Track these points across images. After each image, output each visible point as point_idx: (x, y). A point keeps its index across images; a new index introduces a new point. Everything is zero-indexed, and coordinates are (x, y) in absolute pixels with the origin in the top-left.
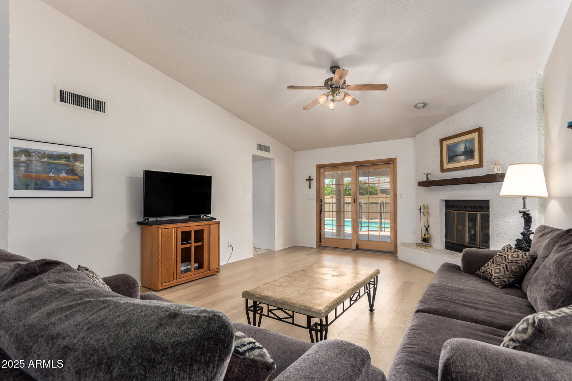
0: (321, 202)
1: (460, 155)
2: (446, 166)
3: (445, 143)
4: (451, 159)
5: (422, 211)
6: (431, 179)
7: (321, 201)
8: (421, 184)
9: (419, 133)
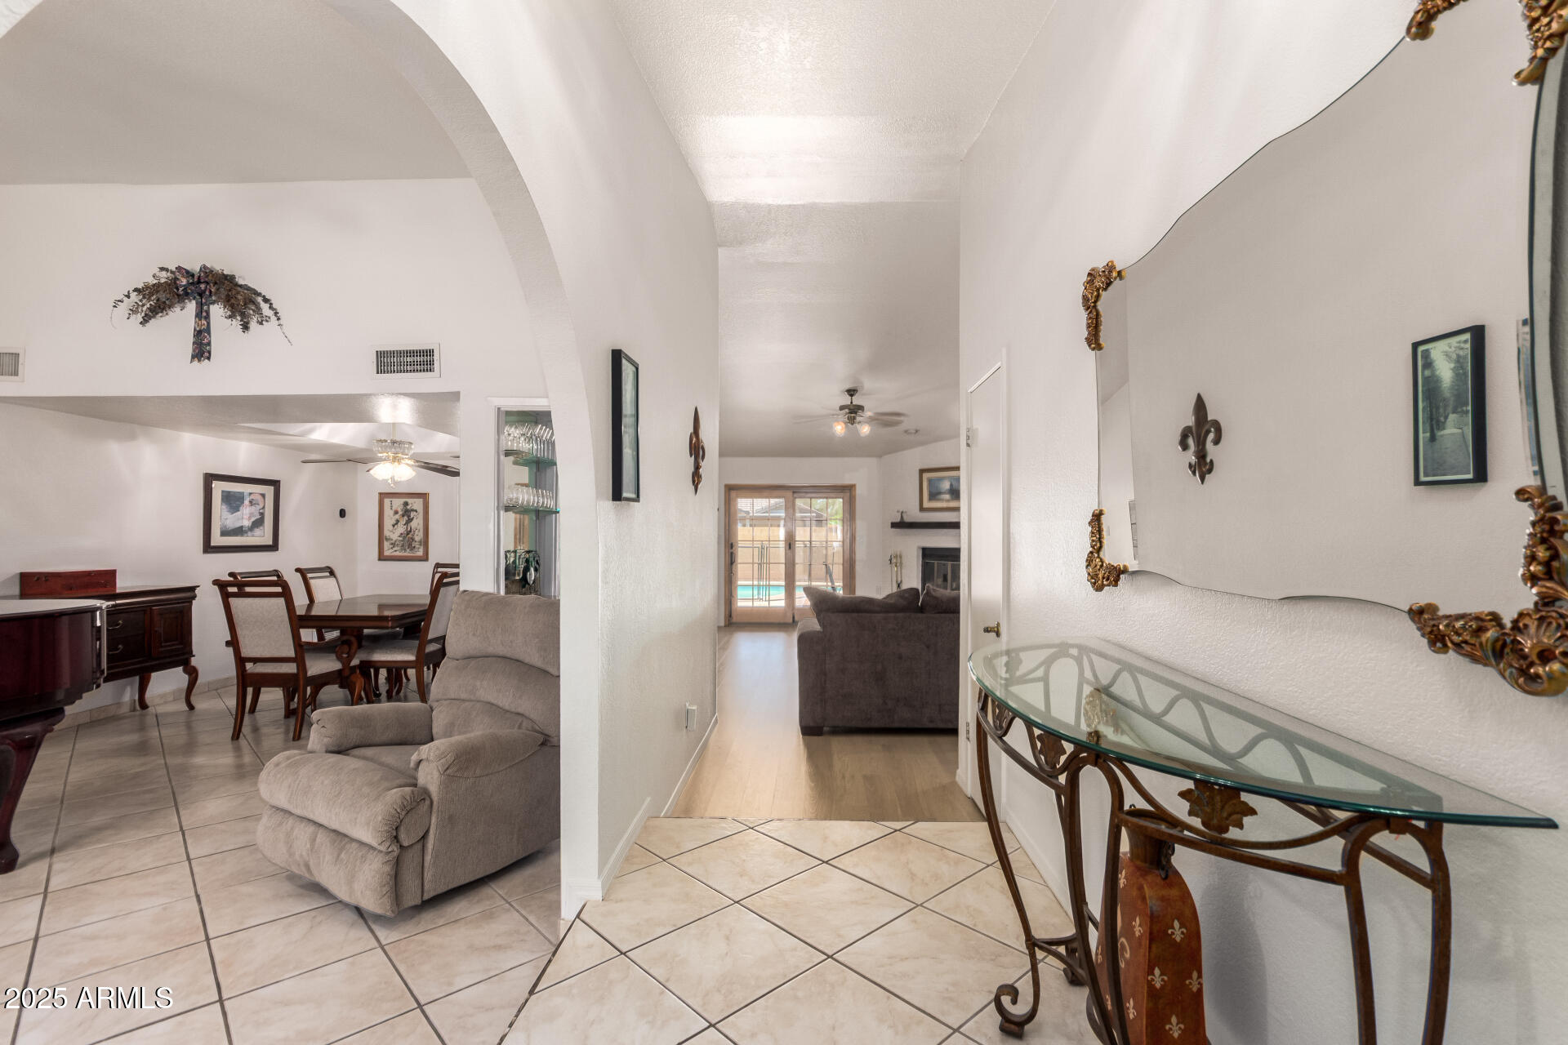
0: (732, 548)
1: (944, 493)
2: (926, 504)
3: (926, 476)
4: (934, 496)
5: (894, 561)
6: (907, 519)
7: (732, 546)
8: (894, 525)
9: (890, 453)
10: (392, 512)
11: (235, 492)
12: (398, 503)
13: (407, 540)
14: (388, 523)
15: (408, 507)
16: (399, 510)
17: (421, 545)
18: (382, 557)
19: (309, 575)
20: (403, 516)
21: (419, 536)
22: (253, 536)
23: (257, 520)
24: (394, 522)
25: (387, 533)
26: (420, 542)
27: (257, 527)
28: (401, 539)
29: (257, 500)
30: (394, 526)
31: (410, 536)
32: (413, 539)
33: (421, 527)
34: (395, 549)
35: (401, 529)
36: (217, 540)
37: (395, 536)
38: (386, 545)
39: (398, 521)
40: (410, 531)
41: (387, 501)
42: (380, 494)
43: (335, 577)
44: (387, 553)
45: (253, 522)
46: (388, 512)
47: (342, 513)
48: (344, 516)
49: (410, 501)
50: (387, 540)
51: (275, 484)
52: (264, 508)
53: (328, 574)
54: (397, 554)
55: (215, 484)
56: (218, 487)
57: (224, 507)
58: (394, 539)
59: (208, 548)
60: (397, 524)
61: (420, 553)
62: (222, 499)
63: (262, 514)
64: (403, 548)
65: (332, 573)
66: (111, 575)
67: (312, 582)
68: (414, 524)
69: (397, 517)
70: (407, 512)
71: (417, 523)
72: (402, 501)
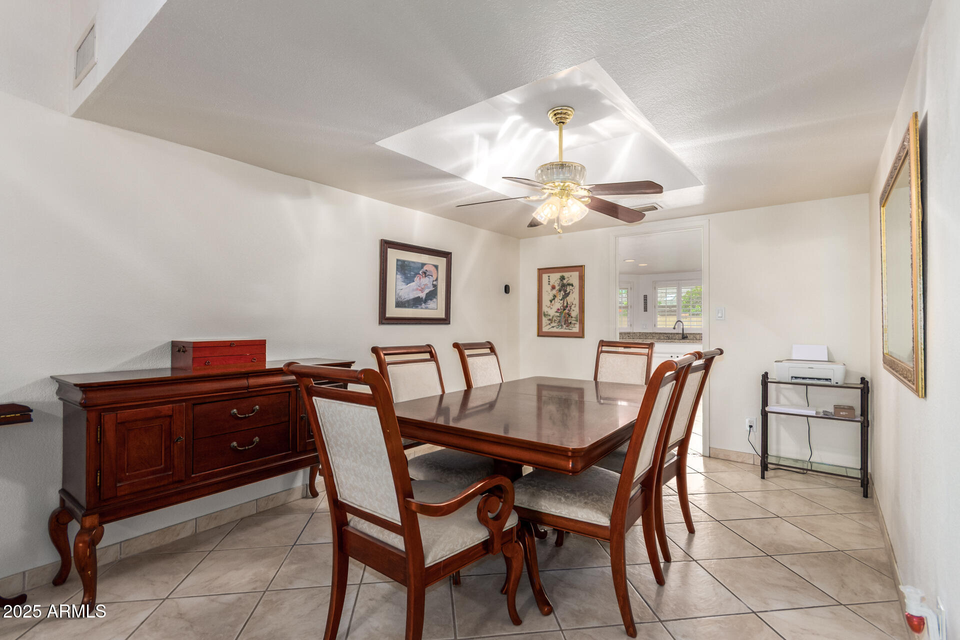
10: (549, 287)
11: (409, 262)
12: (555, 277)
13: (565, 316)
14: (546, 298)
15: (565, 282)
16: (556, 285)
17: (577, 321)
18: (541, 334)
19: (467, 352)
20: (560, 291)
21: (575, 312)
22: (427, 308)
23: (430, 292)
24: (551, 297)
25: (545, 309)
26: (576, 318)
27: (431, 300)
28: (558, 314)
29: (431, 272)
30: (551, 301)
31: (567, 311)
32: (569, 315)
33: (577, 302)
34: (553, 324)
35: (558, 304)
36: (392, 311)
37: (552, 312)
38: (545, 320)
39: (555, 296)
40: (567, 307)
41: (545, 277)
42: (539, 270)
43: (495, 354)
44: (545, 329)
45: (427, 294)
46: (546, 288)
47: (507, 289)
48: (508, 293)
49: (566, 275)
50: (545, 315)
51: (447, 255)
52: (437, 280)
53: (488, 351)
54: (555, 330)
55: (391, 252)
56: (394, 255)
57: (399, 276)
58: (552, 315)
59: (384, 320)
60: (554, 299)
61: (576, 329)
62: (397, 268)
63: (435, 286)
64: (560, 324)
65: (493, 350)
66: (260, 346)
67: (470, 361)
68: (570, 299)
69: (554, 292)
70: (564, 287)
71: (574, 298)
72: (558, 275)
